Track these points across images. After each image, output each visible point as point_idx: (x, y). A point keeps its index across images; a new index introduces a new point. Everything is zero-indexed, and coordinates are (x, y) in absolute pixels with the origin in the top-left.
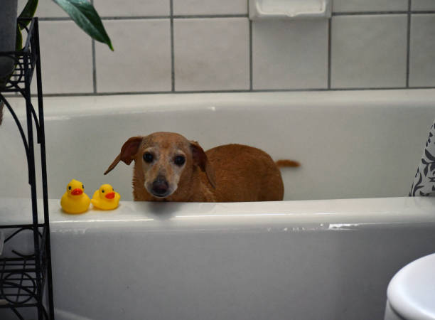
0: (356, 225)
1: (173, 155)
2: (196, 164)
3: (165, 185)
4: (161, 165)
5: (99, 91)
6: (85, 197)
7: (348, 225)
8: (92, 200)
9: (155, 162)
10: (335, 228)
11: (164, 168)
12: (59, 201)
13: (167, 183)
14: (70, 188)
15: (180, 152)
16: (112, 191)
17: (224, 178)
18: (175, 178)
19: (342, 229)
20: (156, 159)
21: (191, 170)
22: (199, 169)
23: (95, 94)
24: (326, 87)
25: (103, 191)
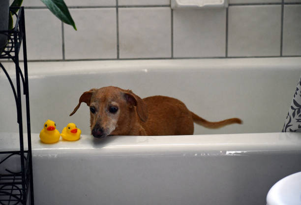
0: (245, 152)
1: (108, 106)
5: (66, 58)
6: (56, 132)
7: (240, 152)
8: (62, 134)
9: (97, 113)
10: (231, 154)
12: (39, 135)
14: (46, 126)
16: (75, 128)
17: (151, 120)
19: (235, 155)
20: (97, 111)
23: (64, 60)
24: (224, 56)
25: (69, 128)
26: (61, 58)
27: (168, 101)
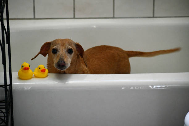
0: (168, 86)
1: (67, 49)
2: (78, 54)
3: (63, 63)
4: (61, 54)
5: (36, 17)
6: (30, 71)
7: (164, 86)
8: (34, 73)
9: (58, 53)
10: (157, 87)
11: (62, 55)
13: (64, 62)
14: (23, 66)
15: (70, 47)
16: (44, 68)
17: (95, 63)
18: (69, 60)
19: (160, 88)
20: (58, 52)
21: (77, 56)
22: (80, 56)
23: (34, 19)
24: (152, 16)
25: (40, 68)
26: (33, 17)
27: (110, 49)
